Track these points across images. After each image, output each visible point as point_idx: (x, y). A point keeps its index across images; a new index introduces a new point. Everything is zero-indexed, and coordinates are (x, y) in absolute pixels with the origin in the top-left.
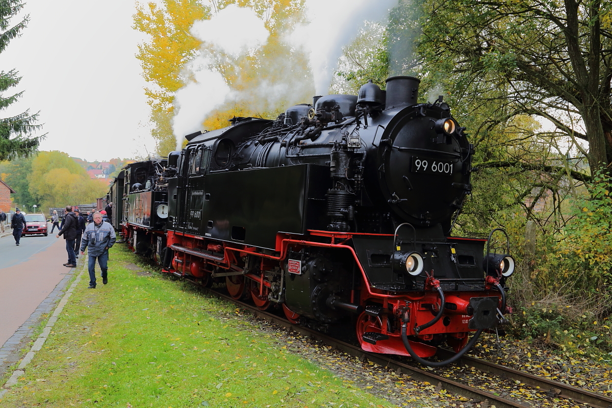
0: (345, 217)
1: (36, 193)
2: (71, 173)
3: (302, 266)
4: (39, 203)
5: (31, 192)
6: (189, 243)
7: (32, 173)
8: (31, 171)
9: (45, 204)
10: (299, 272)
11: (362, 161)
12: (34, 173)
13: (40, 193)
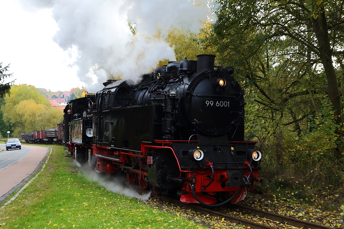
0: (170, 133)
1: (9, 122)
2: (37, 103)
3: (153, 160)
4: (12, 130)
5: (5, 121)
6: (105, 152)
7: (5, 105)
8: (5, 103)
9: (17, 130)
10: (151, 163)
11: (178, 103)
12: (7, 105)
13: (13, 121)
